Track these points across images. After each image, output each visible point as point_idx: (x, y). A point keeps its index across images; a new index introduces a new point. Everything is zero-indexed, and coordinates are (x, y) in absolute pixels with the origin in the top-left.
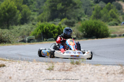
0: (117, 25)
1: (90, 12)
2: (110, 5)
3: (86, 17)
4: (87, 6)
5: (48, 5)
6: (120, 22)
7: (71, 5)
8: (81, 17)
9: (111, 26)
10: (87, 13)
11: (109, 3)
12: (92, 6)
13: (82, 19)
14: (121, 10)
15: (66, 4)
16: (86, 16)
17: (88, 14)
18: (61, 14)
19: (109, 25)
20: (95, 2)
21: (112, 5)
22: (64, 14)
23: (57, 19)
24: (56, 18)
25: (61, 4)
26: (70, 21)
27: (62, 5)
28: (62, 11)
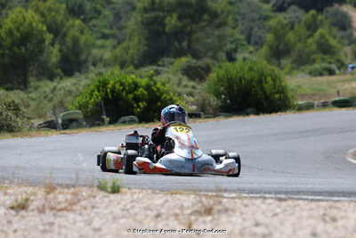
0: (331, 72)
1: (260, 38)
2: (313, 16)
3: (251, 53)
4: (253, 21)
5: (139, 19)
6: (342, 65)
7: (206, 17)
8: (235, 51)
9: (315, 75)
10: (253, 39)
11: (313, 12)
12: (266, 18)
13: (239, 56)
14: (349, 32)
15: (191, 17)
16: (251, 49)
17: (256, 43)
18: (176, 44)
19: (310, 73)
20: (275, 8)
21: (320, 17)
22: (185, 44)
23: (166, 60)
24: (163, 57)
25: (175, 16)
26: (200, 63)
27: (180, 18)
28: (179, 34)
